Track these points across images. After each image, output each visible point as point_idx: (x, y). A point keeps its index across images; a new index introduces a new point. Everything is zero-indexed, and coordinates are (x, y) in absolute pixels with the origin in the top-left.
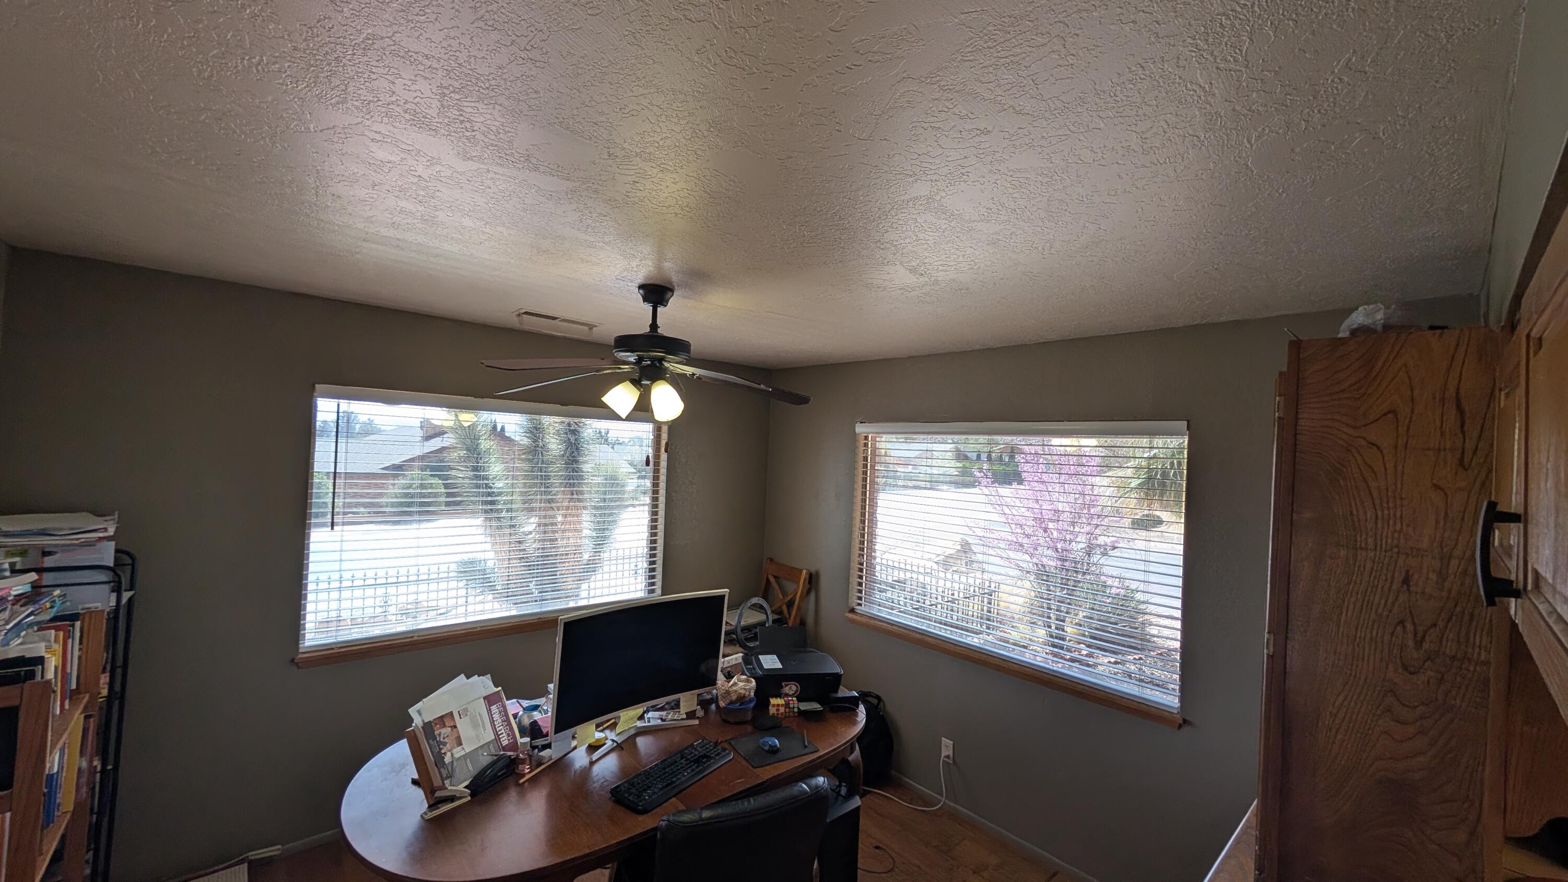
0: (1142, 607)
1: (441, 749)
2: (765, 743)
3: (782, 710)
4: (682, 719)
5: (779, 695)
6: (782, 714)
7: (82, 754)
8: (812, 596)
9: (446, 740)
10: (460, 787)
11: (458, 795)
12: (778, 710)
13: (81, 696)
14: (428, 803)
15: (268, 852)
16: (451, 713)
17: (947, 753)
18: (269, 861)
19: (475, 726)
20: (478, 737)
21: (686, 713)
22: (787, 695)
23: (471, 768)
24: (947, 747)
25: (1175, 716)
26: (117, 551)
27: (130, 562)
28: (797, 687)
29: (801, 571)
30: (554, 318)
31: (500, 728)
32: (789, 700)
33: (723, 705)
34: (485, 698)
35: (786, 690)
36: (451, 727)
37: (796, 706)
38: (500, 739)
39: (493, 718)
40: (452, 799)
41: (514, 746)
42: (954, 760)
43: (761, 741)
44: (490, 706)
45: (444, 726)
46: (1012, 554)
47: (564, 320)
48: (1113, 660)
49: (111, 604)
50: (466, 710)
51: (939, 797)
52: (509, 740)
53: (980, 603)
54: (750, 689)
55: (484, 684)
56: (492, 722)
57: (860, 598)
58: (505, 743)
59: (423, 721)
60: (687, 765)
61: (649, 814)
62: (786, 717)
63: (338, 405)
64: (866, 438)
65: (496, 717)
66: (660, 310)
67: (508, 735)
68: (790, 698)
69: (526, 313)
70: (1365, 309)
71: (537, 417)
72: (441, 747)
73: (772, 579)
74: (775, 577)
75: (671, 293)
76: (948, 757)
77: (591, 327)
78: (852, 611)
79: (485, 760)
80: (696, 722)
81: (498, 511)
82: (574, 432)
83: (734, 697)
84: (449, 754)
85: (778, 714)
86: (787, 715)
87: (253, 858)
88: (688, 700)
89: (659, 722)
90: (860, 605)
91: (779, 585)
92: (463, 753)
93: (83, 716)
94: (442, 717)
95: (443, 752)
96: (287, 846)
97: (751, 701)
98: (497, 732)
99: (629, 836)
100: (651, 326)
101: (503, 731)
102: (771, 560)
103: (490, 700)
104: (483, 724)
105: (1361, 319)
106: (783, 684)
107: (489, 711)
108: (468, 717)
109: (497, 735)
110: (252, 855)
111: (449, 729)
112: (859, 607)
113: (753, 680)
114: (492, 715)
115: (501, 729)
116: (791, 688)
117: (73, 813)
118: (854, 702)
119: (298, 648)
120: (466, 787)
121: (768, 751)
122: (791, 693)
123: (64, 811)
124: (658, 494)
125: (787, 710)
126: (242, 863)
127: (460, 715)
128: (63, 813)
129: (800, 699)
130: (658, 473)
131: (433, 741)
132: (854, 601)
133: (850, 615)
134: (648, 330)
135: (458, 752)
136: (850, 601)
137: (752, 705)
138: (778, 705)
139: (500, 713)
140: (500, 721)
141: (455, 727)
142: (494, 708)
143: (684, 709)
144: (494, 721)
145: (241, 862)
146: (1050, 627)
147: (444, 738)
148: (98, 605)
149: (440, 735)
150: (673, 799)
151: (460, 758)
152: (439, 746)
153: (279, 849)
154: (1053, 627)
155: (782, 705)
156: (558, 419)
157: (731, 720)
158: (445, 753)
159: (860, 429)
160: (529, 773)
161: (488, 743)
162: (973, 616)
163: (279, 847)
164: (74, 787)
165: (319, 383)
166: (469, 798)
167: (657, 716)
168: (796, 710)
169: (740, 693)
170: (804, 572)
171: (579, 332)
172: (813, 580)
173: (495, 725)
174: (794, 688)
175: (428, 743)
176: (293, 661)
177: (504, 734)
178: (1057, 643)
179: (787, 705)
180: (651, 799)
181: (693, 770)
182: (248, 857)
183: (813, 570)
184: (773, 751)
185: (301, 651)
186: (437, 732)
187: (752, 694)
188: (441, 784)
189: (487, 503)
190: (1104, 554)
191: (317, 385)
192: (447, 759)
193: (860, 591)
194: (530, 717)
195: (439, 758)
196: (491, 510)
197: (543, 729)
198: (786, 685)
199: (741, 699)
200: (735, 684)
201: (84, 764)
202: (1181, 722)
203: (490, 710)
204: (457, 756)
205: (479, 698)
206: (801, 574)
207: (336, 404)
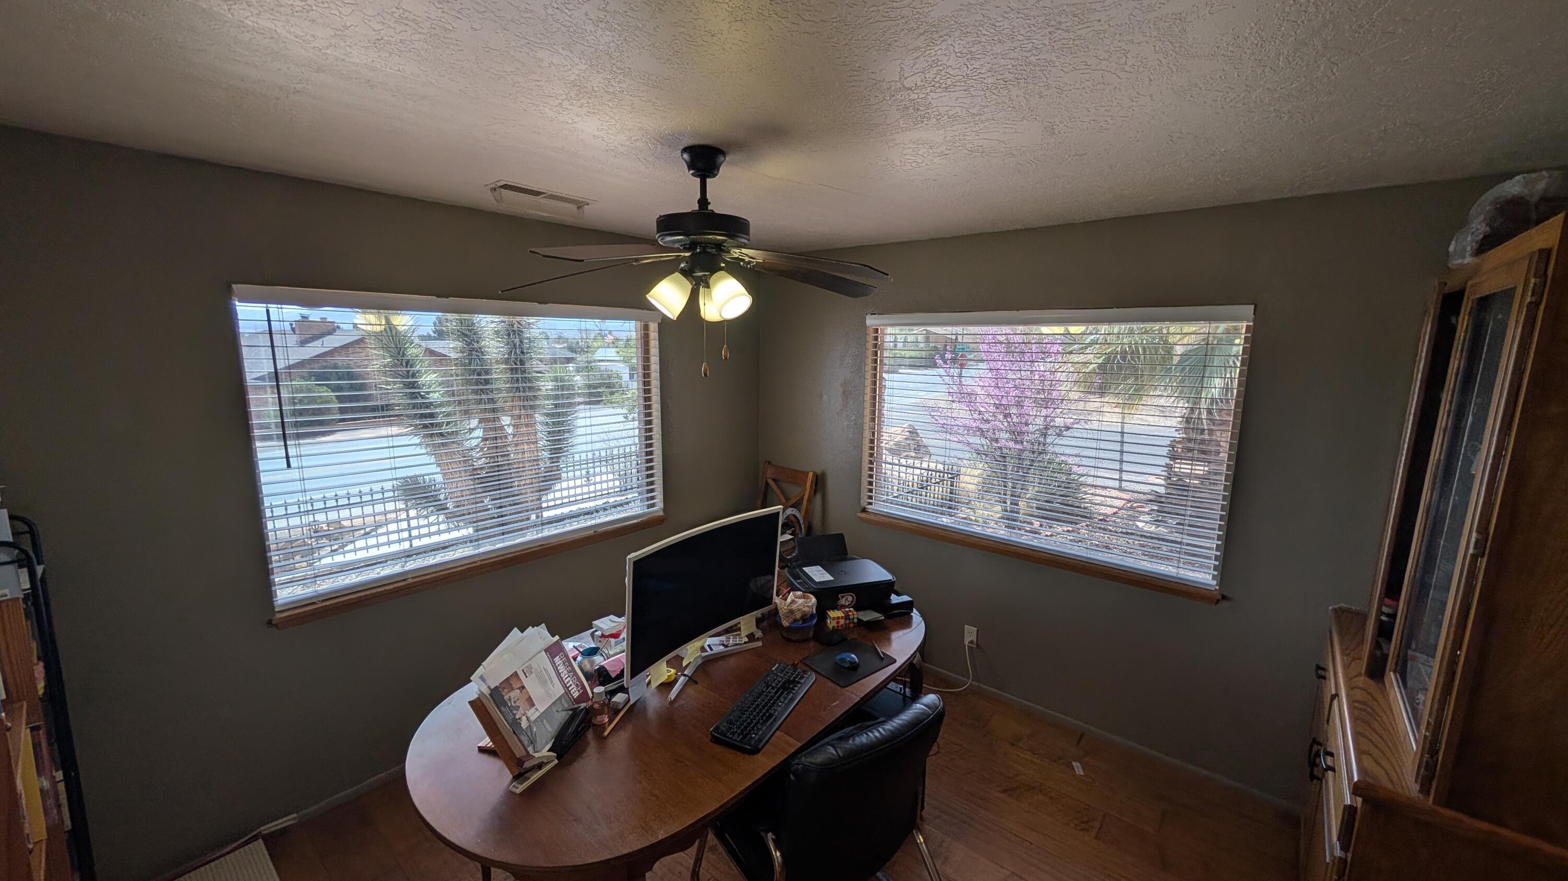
0: (1082, 479)
1: (515, 715)
2: (843, 660)
3: (842, 622)
4: (745, 643)
5: (835, 607)
6: (842, 626)
7: (40, 772)
8: (818, 498)
9: (517, 704)
10: (544, 752)
11: (545, 761)
12: (838, 623)
13: (17, 705)
14: (512, 773)
15: (283, 822)
16: (516, 672)
17: (970, 639)
18: (284, 831)
19: (543, 682)
20: (549, 695)
21: (746, 636)
22: (843, 606)
23: (550, 729)
24: (970, 634)
25: (1215, 593)
26: (11, 517)
27: (26, 528)
28: (853, 597)
29: (808, 473)
30: (537, 193)
31: (567, 680)
32: (848, 612)
33: (787, 624)
34: (546, 651)
35: (843, 602)
36: (519, 688)
37: (856, 616)
38: (570, 691)
39: (558, 671)
40: (540, 766)
41: (584, 696)
42: (977, 645)
43: (838, 658)
44: (553, 658)
45: (513, 689)
46: (972, 440)
47: (552, 197)
48: (1066, 529)
49: (24, 587)
50: (530, 667)
51: (966, 680)
52: (579, 691)
53: (949, 486)
54: (812, 606)
55: (539, 636)
56: (559, 675)
57: (870, 497)
58: (576, 695)
59: (489, 687)
60: (776, 693)
61: (761, 752)
62: (846, 627)
63: (268, 311)
64: (876, 331)
65: (561, 668)
66: (709, 181)
67: (577, 685)
68: (847, 609)
69: (505, 187)
70: (1524, 178)
71: (466, 316)
72: (515, 712)
73: (771, 482)
74: (774, 480)
75: (722, 158)
76: (972, 642)
77: (580, 205)
78: (864, 510)
79: (561, 717)
80: (760, 644)
81: (439, 425)
82: (519, 333)
83: (798, 616)
84: (524, 718)
85: (838, 627)
86: (847, 626)
87: (267, 832)
88: (747, 623)
89: (722, 647)
90: (870, 504)
91: (779, 487)
92: (537, 714)
93: (28, 730)
94: (508, 680)
95: (517, 717)
96: (301, 813)
97: (812, 616)
98: (565, 685)
99: (753, 781)
100: (699, 202)
101: (571, 682)
102: (769, 463)
103: (554, 651)
104: (550, 678)
105: (1517, 188)
106: (840, 596)
107: (553, 664)
108: (534, 675)
109: (566, 687)
110: (264, 830)
111: (518, 691)
112: (869, 506)
113: (812, 596)
114: (557, 668)
115: (569, 681)
116: (847, 599)
117: (48, 839)
118: (908, 606)
119: (273, 607)
120: (549, 751)
121: (848, 668)
122: (847, 603)
123: (36, 840)
124: (650, 401)
125: (848, 622)
126: (256, 840)
127: (525, 674)
128: (35, 843)
129: (858, 608)
130: (649, 377)
131: (505, 707)
132: (864, 501)
133: (863, 515)
134: (696, 207)
135: (533, 714)
136: (862, 501)
137: (815, 621)
138: (838, 618)
139: (564, 664)
140: (566, 672)
141: (523, 687)
142: (557, 659)
143: (744, 632)
144: (560, 674)
145: (255, 838)
146: (1005, 503)
147: (515, 702)
148: (6, 591)
149: (510, 699)
150: (778, 733)
151: (536, 720)
152: (511, 711)
153: (294, 819)
154: (1009, 503)
155: (842, 618)
156: (497, 318)
157: (794, 638)
158: (520, 719)
159: (871, 321)
160: (610, 722)
161: (560, 698)
162: (938, 498)
163: (295, 815)
164: (42, 810)
165: (236, 283)
166: (556, 761)
167: (718, 643)
168: (856, 620)
169: (804, 611)
170: (811, 474)
171: (564, 213)
172: (820, 482)
173: (562, 678)
174: (850, 599)
175: (501, 713)
176: (270, 623)
177: (573, 686)
178: (1010, 518)
179: (847, 617)
180: (758, 736)
181: (785, 698)
182: (260, 832)
183: (819, 472)
184: (854, 667)
185: (276, 610)
186: (506, 697)
187: (814, 610)
188: (525, 754)
189: (423, 416)
190: (1059, 435)
191: (234, 286)
192: (524, 724)
193: (871, 491)
194: (592, 663)
195: (515, 723)
196: (432, 424)
197: (611, 674)
198: (843, 597)
199: (805, 618)
200: (793, 602)
201: (46, 784)
202: (1219, 597)
203: (554, 662)
204: (533, 718)
205: (540, 652)
206: (807, 477)
207: (265, 309)
